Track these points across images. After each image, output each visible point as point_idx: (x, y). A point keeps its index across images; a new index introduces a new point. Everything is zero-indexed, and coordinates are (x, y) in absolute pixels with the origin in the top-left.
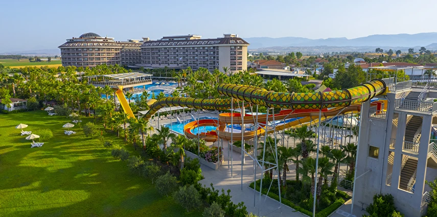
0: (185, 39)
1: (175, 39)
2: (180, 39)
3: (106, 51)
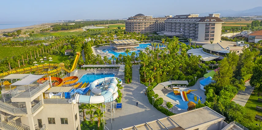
0: (186, 17)
1: (181, 17)
2: (183, 17)
3: (143, 24)
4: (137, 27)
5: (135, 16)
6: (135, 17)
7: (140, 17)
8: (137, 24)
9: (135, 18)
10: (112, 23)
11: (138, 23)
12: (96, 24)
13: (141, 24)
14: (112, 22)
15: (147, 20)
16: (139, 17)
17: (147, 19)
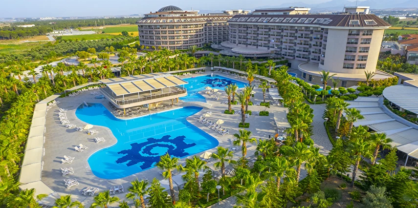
0: (282, 13)
1: (269, 13)
2: (275, 13)
3: (181, 28)
4: (167, 35)
5: (160, 11)
6: (160, 14)
7: (172, 13)
8: (167, 29)
9: (160, 16)
10: (112, 24)
11: (168, 25)
12: (80, 26)
13: (175, 29)
14: (111, 22)
15: (189, 20)
16: (170, 13)
17: (189, 17)
